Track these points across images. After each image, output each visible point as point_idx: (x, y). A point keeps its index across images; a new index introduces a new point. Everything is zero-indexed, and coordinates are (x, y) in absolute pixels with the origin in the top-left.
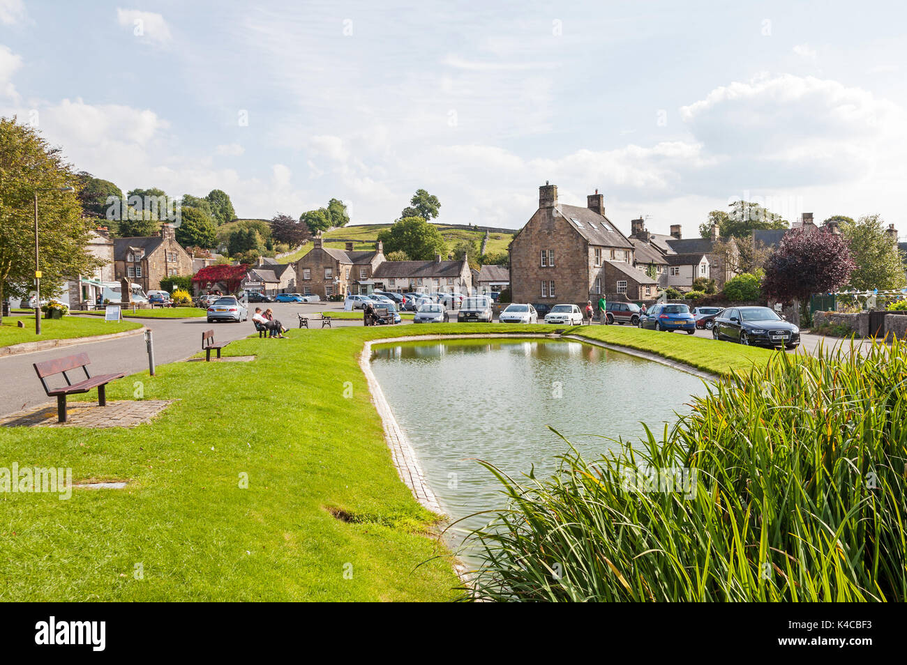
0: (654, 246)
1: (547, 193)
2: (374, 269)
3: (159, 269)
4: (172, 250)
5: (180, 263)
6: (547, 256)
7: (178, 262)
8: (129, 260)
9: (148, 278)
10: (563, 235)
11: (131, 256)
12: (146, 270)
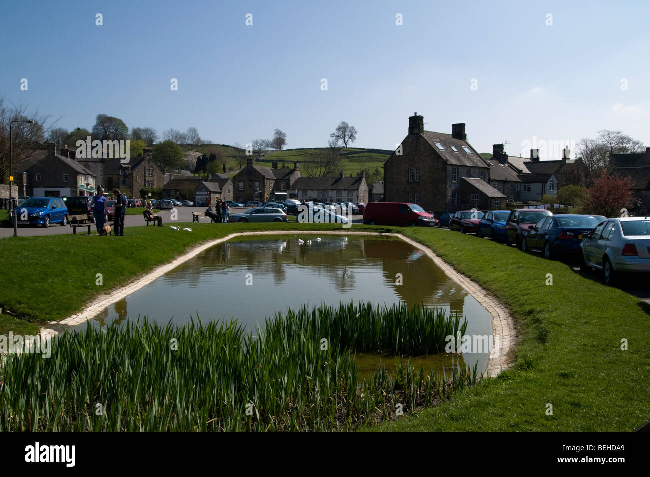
0: (512, 166)
1: (416, 122)
2: (292, 183)
3: (140, 181)
4: (150, 167)
5: (155, 177)
6: (414, 173)
7: (154, 176)
8: (121, 174)
9: (133, 187)
10: (427, 156)
11: (122, 171)
12: (132, 181)
